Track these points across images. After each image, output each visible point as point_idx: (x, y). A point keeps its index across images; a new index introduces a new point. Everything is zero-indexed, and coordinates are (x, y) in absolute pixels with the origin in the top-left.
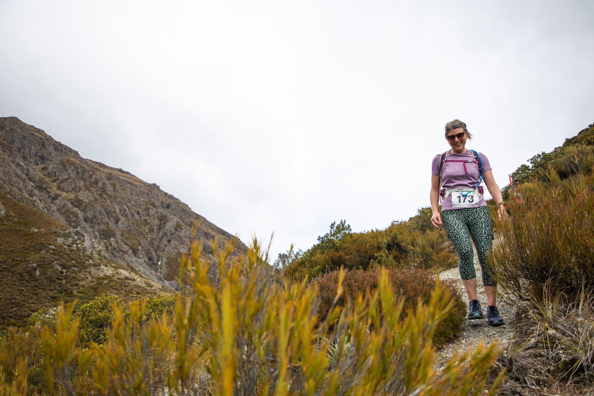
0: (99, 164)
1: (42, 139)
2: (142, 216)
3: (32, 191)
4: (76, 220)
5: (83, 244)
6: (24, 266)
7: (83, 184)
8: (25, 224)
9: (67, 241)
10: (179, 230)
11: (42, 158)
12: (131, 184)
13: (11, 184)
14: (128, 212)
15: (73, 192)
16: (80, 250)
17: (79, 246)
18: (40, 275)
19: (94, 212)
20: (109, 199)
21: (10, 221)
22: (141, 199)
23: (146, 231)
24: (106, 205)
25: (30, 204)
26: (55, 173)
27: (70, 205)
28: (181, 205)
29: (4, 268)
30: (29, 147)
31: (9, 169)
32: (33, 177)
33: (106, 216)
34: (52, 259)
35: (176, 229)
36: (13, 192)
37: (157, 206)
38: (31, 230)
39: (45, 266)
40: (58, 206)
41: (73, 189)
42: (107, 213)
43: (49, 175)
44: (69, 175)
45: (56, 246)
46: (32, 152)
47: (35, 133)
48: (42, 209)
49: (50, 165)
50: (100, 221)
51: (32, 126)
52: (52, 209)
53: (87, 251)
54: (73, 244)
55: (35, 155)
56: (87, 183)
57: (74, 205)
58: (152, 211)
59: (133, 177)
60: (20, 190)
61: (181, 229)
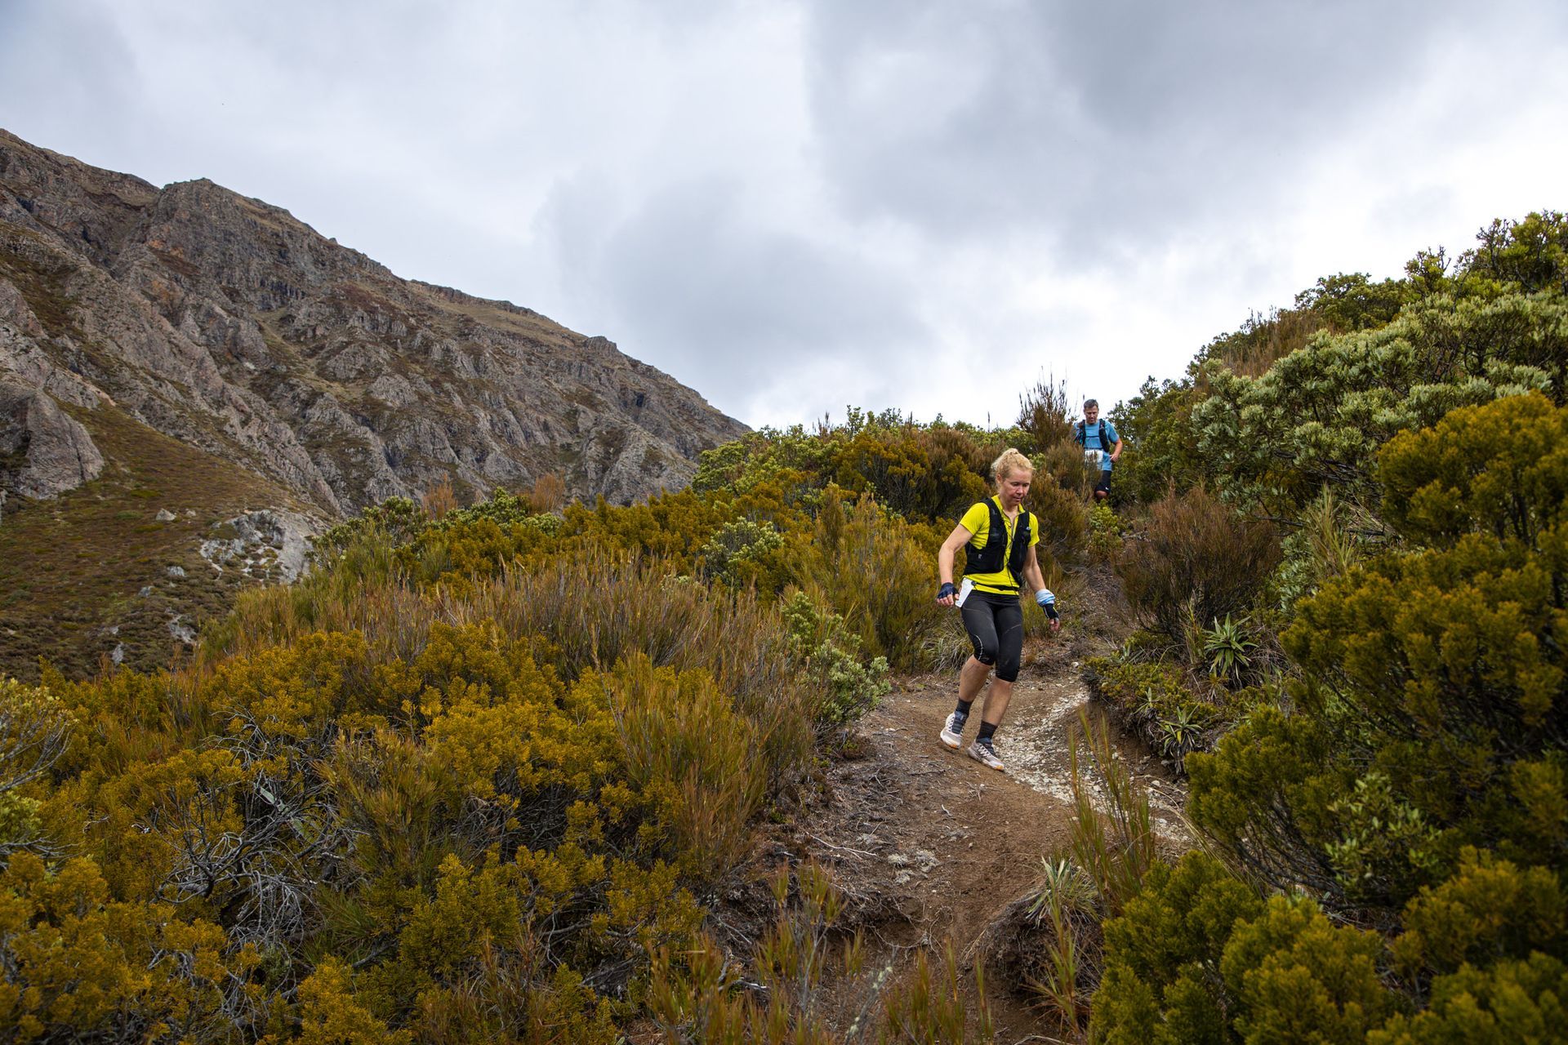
0: (446, 293)
1: (278, 236)
2: (556, 434)
3: (223, 392)
4: (364, 462)
5: (276, 557)
6: (87, 634)
7: (387, 357)
8: (153, 498)
9: (226, 552)
10: (655, 470)
11: (281, 289)
12: (534, 342)
13: (156, 378)
14: (514, 426)
15: (361, 382)
16: (263, 576)
17: (263, 561)
18: (123, 662)
19: (416, 435)
20: (460, 394)
21: (112, 493)
22: (555, 385)
23: (568, 478)
24: (450, 412)
25: (204, 431)
26: (314, 331)
27: (347, 419)
28: (678, 394)
29: (22, 647)
30: (243, 262)
31: (152, 335)
32: (249, 348)
33: (447, 444)
34: (168, 611)
35: (644, 469)
36: (158, 402)
37: (601, 403)
38: (159, 518)
39: (143, 633)
40: (316, 423)
41: (360, 372)
42: (454, 434)
43: (298, 337)
44: (350, 333)
45: (186, 570)
46: (252, 274)
47: (259, 220)
48: (244, 441)
49: (299, 308)
50: (431, 460)
51: (257, 200)
52: (284, 438)
53: (281, 578)
54: (244, 557)
55: (262, 283)
56: (400, 350)
57: (359, 419)
58: (586, 419)
59: (540, 324)
60: (185, 391)
61: (661, 467)
